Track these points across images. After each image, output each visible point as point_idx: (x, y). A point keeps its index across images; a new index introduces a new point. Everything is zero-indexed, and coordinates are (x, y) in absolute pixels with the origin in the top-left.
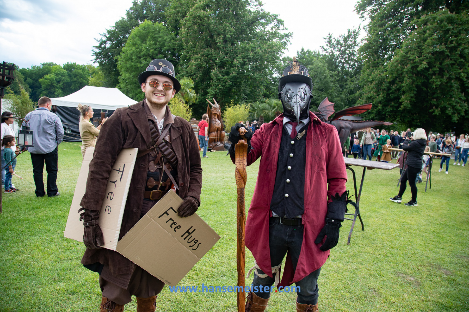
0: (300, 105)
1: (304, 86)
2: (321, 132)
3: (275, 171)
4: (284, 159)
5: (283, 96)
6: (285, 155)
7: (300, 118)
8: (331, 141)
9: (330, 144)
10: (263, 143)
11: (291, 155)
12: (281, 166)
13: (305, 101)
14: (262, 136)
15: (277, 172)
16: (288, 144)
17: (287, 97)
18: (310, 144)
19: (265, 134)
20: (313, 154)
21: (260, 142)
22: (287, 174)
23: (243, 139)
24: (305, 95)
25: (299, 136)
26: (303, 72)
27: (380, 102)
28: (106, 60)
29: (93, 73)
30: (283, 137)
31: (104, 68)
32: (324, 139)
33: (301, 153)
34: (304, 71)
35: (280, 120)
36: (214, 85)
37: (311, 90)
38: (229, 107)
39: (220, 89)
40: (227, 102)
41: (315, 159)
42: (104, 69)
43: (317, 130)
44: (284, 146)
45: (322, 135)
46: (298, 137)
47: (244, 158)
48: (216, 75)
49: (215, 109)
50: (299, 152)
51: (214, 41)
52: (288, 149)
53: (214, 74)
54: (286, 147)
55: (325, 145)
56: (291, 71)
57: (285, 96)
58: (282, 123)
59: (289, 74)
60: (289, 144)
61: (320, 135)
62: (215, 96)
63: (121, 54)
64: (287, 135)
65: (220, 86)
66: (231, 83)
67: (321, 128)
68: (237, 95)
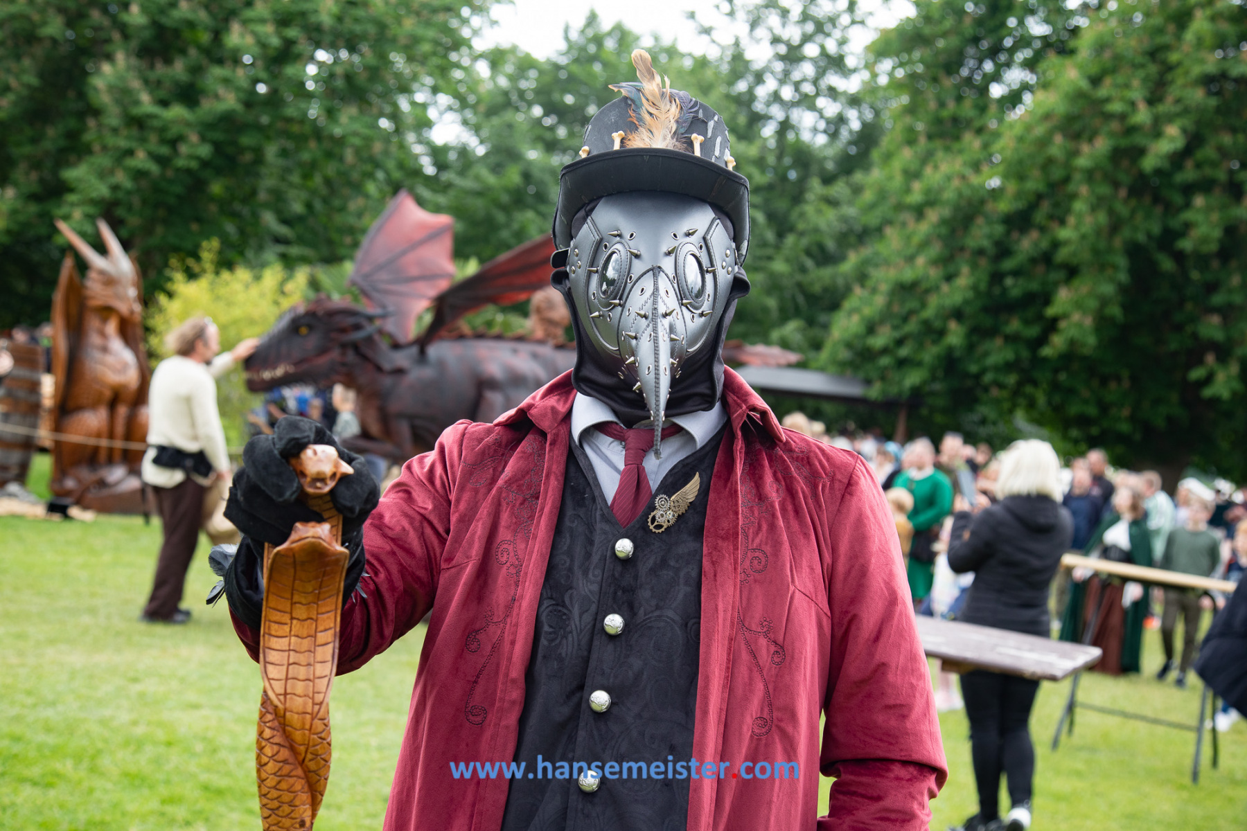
0: (672, 329)
1: (701, 219)
2: (791, 492)
3: (512, 719)
4: (569, 648)
5: (577, 268)
6: (578, 619)
7: (670, 405)
8: (843, 548)
9: (841, 568)
10: (443, 541)
11: (614, 622)
12: (549, 688)
13: (706, 307)
14: (444, 503)
15: (522, 721)
16: (595, 558)
17: (603, 278)
18: (727, 564)
19: (462, 489)
20: (741, 622)
21: (428, 531)
22: (582, 734)
23: (320, 519)
24: (703, 272)
25: (665, 513)
26: (697, 139)
27: (958, 314)
30: (570, 512)
32: (806, 535)
33: (670, 613)
34: (704, 133)
35: (553, 409)
36: (105, 148)
37: (738, 248)
38: (191, 276)
39: (139, 174)
40: (176, 250)
41: (753, 654)
43: (768, 478)
44: (570, 570)
45: (797, 511)
46: (660, 520)
47: (322, 637)
48: (123, 94)
49: (110, 281)
50: (658, 607)
52: (595, 588)
53: (111, 88)
54: (586, 573)
55: (812, 569)
56: (632, 127)
57: (590, 273)
58: (563, 430)
59: (617, 147)
60: (603, 558)
61: (783, 509)
62: (110, 211)
64: (594, 499)
65: (140, 159)
66: (205, 151)
67: (787, 468)
68: (235, 215)
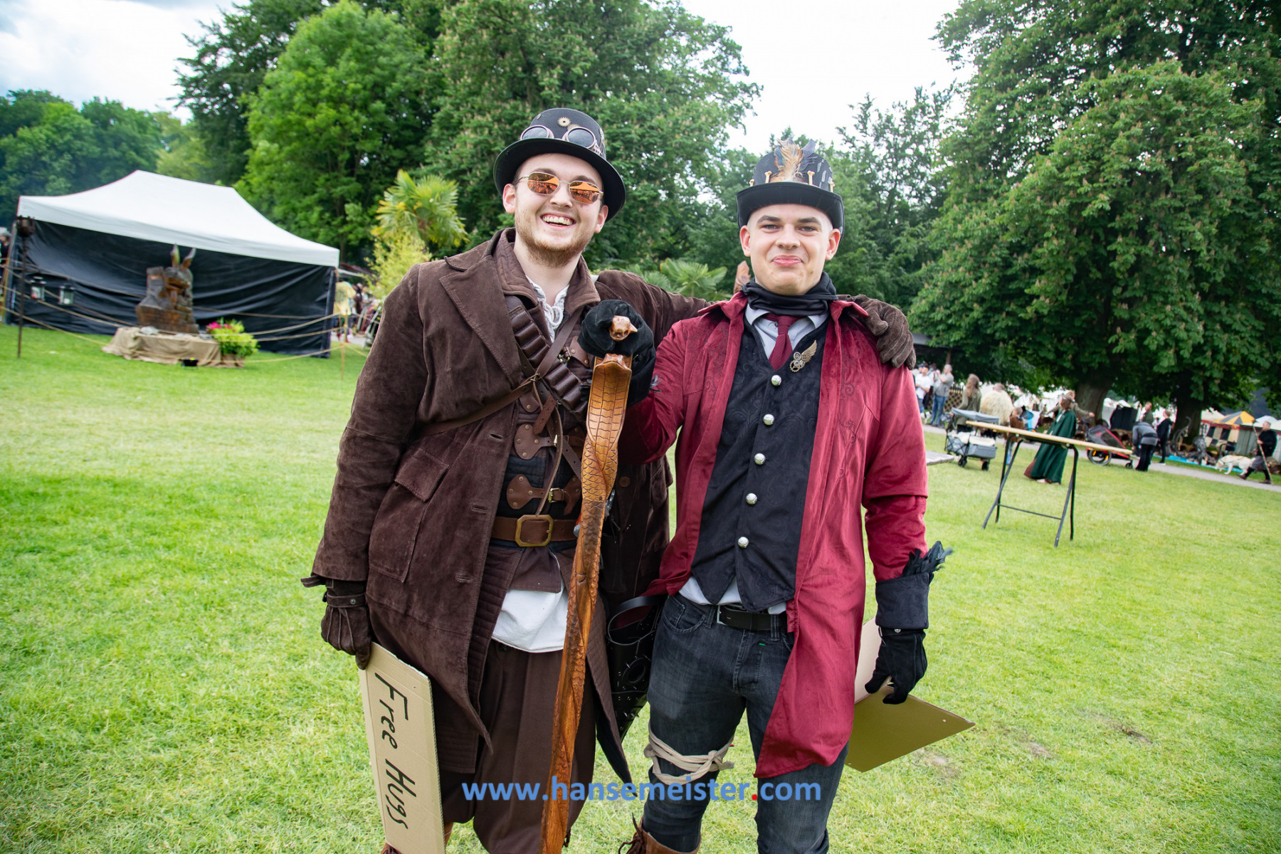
4: (744, 432)
8: (890, 385)
9: (887, 395)
11: (769, 418)
18: (833, 390)
20: (839, 420)
22: (750, 475)
25: (799, 362)
26: (811, 174)
28: (213, 104)
29: (173, 138)
30: (745, 362)
31: (205, 124)
32: (873, 377)
33: (800, 415)
34: (815, 170)
35: (736, 306)
42: (206, 128)
43: (854, 346)
46: (796, 366)
47: (616, 411)
50: (792, 412)
51: (536, 81)
52: (759, 402)
56: (776, 171)
58: (740, 319)
59: (767, 182)
60: (765, 385)
61: (862, 363)
63: (262, 90)
64: (760, 355)
